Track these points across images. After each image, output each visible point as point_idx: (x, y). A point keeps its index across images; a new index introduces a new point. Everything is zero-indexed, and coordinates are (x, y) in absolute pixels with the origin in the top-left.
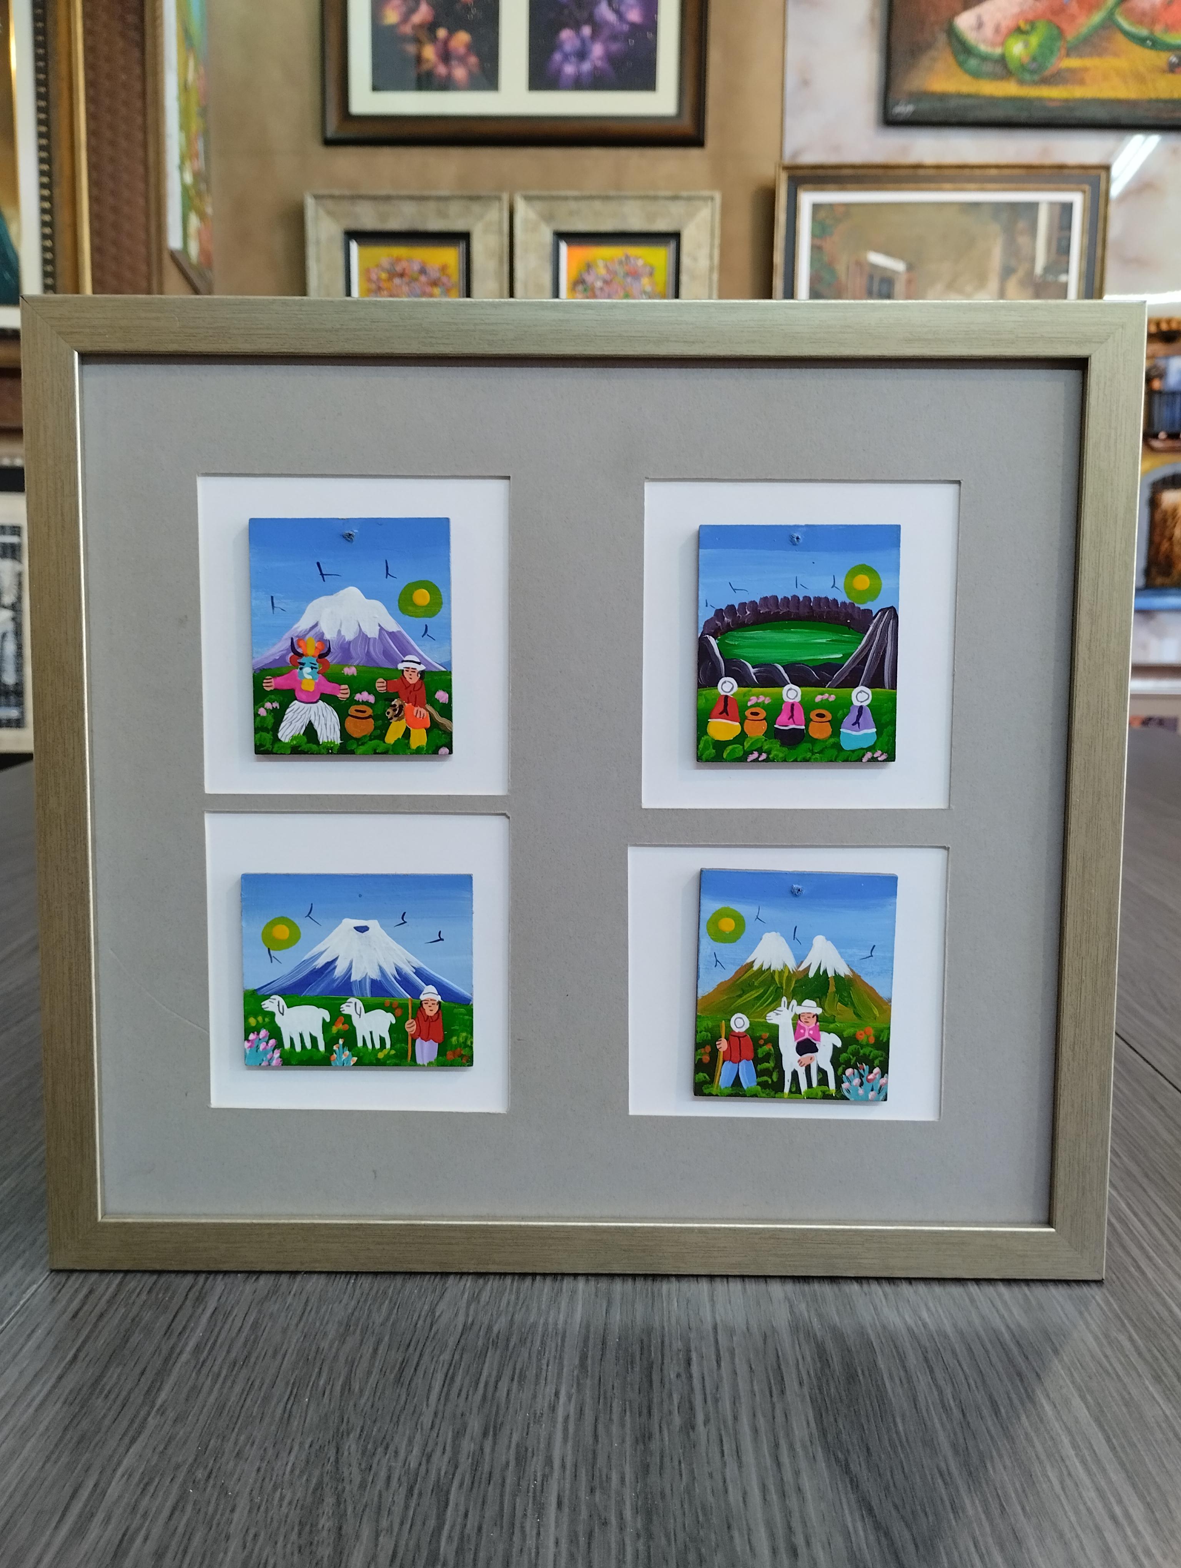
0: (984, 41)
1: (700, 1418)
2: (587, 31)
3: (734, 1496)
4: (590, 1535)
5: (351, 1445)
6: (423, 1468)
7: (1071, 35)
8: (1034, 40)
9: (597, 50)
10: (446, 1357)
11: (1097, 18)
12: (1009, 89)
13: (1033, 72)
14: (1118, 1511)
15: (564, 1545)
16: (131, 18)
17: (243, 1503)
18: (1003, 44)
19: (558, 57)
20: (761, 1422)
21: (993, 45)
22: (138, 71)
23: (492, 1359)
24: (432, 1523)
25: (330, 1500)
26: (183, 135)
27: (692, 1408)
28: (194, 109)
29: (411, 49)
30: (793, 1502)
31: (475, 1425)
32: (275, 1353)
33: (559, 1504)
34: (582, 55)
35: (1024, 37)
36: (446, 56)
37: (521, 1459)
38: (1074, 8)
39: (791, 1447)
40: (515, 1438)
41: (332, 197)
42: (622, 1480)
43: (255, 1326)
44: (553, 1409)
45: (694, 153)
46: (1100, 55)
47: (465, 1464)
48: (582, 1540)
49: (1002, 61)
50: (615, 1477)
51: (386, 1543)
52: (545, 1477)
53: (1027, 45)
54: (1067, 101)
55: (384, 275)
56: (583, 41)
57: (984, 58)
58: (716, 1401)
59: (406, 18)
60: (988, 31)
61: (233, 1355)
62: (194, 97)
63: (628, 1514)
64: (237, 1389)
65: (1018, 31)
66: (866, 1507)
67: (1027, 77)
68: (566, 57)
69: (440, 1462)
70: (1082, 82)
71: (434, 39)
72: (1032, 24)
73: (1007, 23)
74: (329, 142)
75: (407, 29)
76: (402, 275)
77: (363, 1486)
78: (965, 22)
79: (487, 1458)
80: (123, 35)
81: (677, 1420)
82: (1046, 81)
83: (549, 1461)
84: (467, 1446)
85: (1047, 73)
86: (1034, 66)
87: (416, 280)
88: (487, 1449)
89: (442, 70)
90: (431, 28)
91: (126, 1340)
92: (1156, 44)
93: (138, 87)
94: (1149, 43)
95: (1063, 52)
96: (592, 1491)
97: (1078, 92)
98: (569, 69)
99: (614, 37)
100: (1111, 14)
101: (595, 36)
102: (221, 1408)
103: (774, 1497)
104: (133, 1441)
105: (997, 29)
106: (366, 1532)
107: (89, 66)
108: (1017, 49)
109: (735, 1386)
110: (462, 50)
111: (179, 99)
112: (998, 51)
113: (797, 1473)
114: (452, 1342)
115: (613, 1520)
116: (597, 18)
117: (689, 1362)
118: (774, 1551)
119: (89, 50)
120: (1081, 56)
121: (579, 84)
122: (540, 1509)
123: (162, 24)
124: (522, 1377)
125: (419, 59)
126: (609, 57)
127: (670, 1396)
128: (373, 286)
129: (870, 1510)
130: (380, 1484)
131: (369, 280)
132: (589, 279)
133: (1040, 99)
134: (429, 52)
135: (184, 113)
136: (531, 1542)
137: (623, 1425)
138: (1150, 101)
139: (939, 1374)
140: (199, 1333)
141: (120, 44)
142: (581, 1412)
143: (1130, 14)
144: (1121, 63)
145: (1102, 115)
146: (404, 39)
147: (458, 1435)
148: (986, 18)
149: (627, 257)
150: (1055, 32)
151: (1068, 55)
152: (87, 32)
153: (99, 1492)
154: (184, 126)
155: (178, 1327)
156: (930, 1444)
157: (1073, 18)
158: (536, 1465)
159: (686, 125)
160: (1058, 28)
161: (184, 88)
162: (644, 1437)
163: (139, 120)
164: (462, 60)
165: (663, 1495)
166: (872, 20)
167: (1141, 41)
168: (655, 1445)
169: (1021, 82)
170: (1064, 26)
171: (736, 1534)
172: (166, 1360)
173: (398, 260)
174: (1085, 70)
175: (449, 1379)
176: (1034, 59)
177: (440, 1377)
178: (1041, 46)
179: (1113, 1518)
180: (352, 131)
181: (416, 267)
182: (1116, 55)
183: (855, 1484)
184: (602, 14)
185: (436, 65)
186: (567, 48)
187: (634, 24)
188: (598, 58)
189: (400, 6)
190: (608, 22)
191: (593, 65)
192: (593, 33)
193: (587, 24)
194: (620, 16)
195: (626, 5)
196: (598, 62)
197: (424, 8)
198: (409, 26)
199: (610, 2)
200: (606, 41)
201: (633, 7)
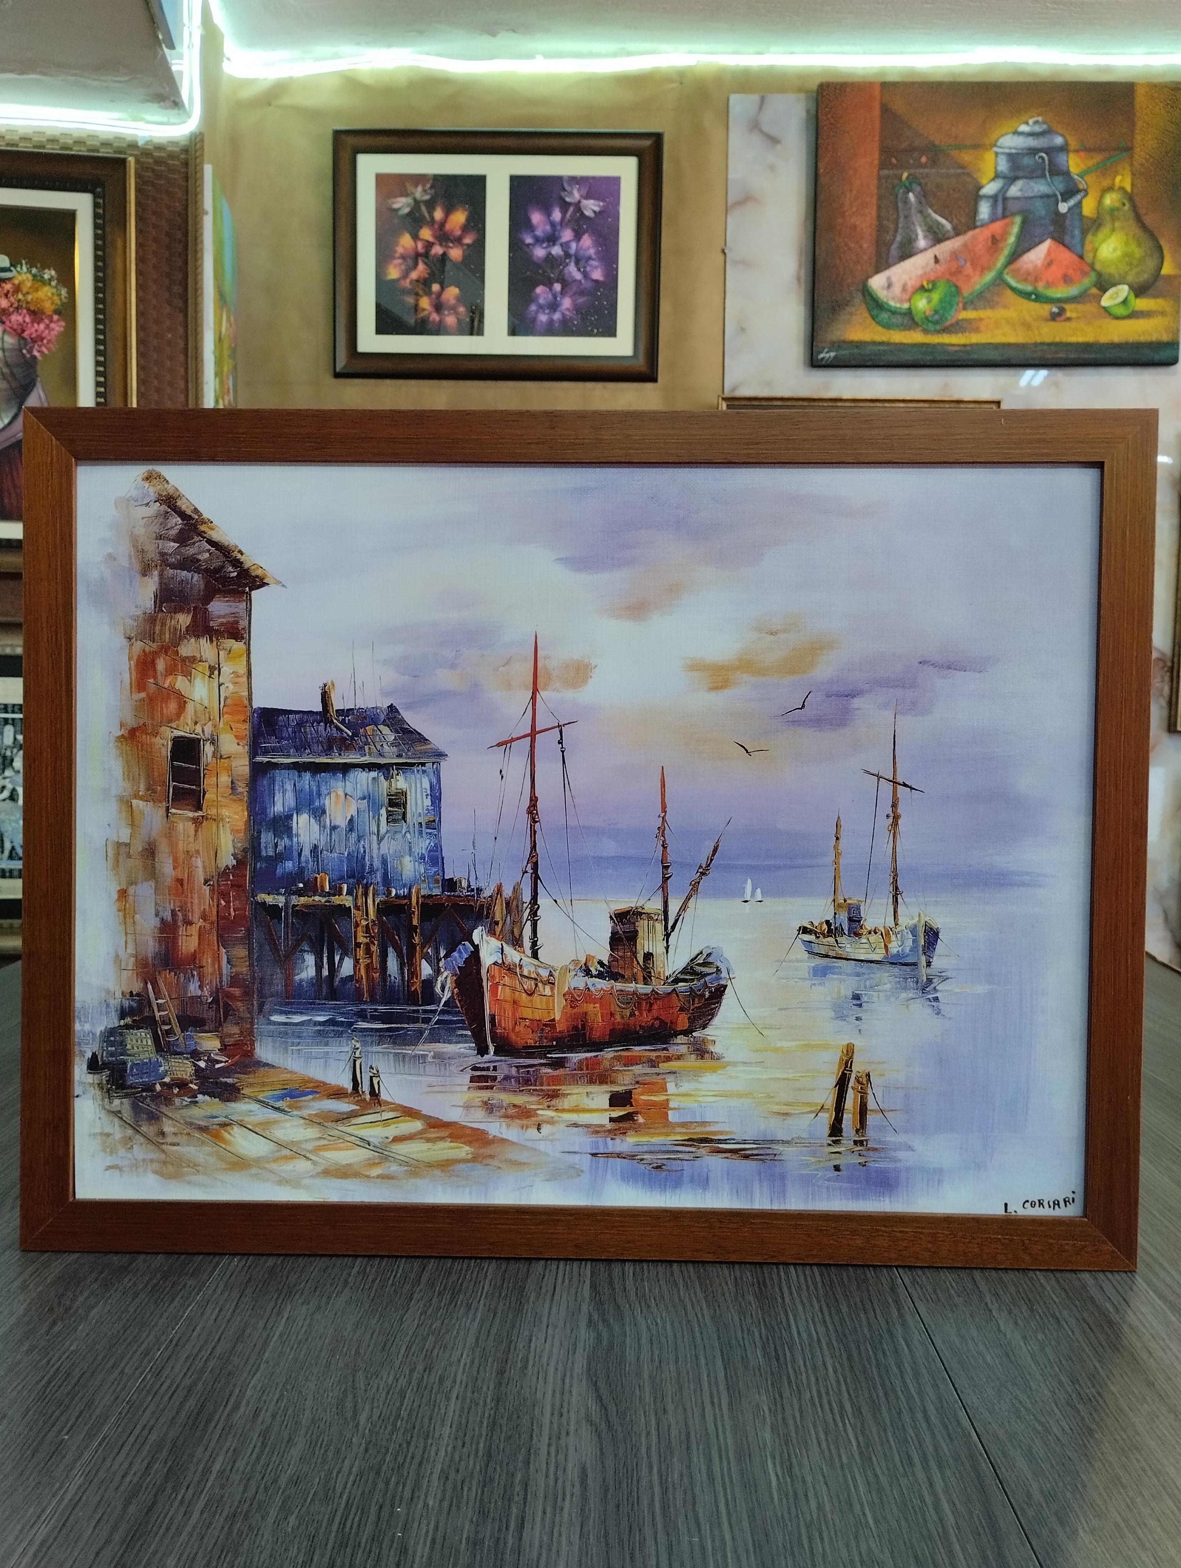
0: (893, 299)
1: (530, 1364)
2: (557, 287)
3: (539, 1395)
4: (470, 1409)
5: (360, 1374)
6: (394, 1385)
7: (966, 292)
8: (936, 296)
9: (566, 303)
10: (408, 1338)
11: (989, 277)
12: (916, 337)
13: (936, 323)
14: (716, 1401)
15: (457, 1413)
16: (177, 289)
17: (310, 1398)
18: (909, 300)
19: (533, 308)
20: (560, 1366)
21: (901, 301)
22: (181, 330)
23: (431, 1339)
24: (398, 1404)
25: (350, 1396)
26: (217, 379)
27: (527, 1361)
28: (226, 353)
29: (410, 300)
30: (566, 1397)
31: (420, 1367)
32: (320, 1338)
33: (457, 1398)
34: (553, 306)
35: (927, 294)
36: (438, 307)
37: (441, 1380)
38: (968, 269)
39: (572, 1376)
40: (439, 1372)
42: (488, 1389)
43: (309, 1325)
44: (459, 1361)
45: (649, 386)
46: (992, 307)
47: (414, 1382)
48: (466, 1411)
49: (909, 313)
50: (485, 1389)
51: (376, 1412)
52: (452, 1387)
53: (929, 301)
54: (965, 345)
56: (555, 297)
57: (894, 312)
58: (540, 1357)
59: (405, 275)
60: (897, 289)
61: (299, 1338)
62: (226, 345)
63: (489, 1401)
64: (303, 1353)
65: (922, 289)
66: (599, 1399)
67: (931, 327)
68: (541, 307)
69: (403, 1382)
70: (977, 330)
71: (429, 293)
72: (934, 283)
73: (912, 284)
74: (337, 375)
75: (407, 284)
77: (366, 1391)
78: (877, 282)
79: (425, 1381)
80: (169, 303)
81: (519, 1365)
82: (946, 330)
83: (454, 1381)
84: (416, 1375)
85: (947, 324)
86: (937, 317)
88: (425, 1377)
89: (435, 317)
90: (425, 283)
91: (244, 1331)
92: (1039, 298)
93: (182, 343)
94: (1033, 297)
95: (961, 305)
96: (473, 1392)
97: (974, 339)
98: (543, 318)
99: (582, 293)
100: (1000, 275)
101: (563, 292)
102: (296, 1360)
103: (558, 1395)
104: (255, 1374)
105: (904, 289)
106: (367, 1407)
107: (140, 328)
108: (921, 304)
109: (551, 1351)
110: (453, 302)
111: (214, 352)
112: (906, 306)
113: (571, 1386)
114: (411, 1333)
115: (481, 1403)
116: (567, 276)
117: (530, 1341)
118: (552, 1414)
119: (140, 314)
120: (975, 309)
121: (550, 331)
122: (448, 1399)
123: (202, 293)
124: (446, 1347)
125: (416, 308)
126: (577, 308)
127: (518, 1355)
129: (601, 1399)
130: (374, 1390)
133: (943, 345)
134: (425, 303)
135: (219, 362)
136: (443, 1411)
137: (492, 1366)
138: (1035, 344)
139: (655, 1346)
140: (281, 1328)
141: (167, 309)
142: (472, 1362)
143: (1016, 274)
144: (1011, 314)
145: (994, 356)
146: (404, 291)
147: (412, 1371)
148: (894, 279)
150: (953, 289)
151: (964, 308)
152: (139, 300)
153: (242, 1393)
154: (218, 374)
155: (269, 1326)
156: (639, 1375)
157: (968, 277)
158: (448, 1383)
159: (641, 364)
160: (957, 287)
161: (219, 340)
162: (501, 1372)
163: (182, 371)
164: (453, 308)
165: (506, 1394)
166: (799, 279)
167: (1026, 295)
168: (506, 1375)
169: (926, 331)
170: (960, 284)
171: (536, 1408)
172: (265, 1342)
174: (981, 320)
175: (409, 1348)
176: (936, 312)
177: (404, 1348)
178: (941, 301)
179: (713, 1403)
180: (359, 366)
182: (1005, 307)
183: (597, 1390)
184: (570, 273)
185: (430, 314)
186: (541, 301)
187: (597, 281)
188: (567, 309)
189: (400, 264)
190: (575, 281)
191: (563, 314)
192: (563, 289)
193: (558, 281)
194: (586, 275)
195: (591, 266)
196: (567, 313)
197: (421, 266)
198: (408, 281)
199: (577, 263)
200: (574, 294)
201: (596, 267)
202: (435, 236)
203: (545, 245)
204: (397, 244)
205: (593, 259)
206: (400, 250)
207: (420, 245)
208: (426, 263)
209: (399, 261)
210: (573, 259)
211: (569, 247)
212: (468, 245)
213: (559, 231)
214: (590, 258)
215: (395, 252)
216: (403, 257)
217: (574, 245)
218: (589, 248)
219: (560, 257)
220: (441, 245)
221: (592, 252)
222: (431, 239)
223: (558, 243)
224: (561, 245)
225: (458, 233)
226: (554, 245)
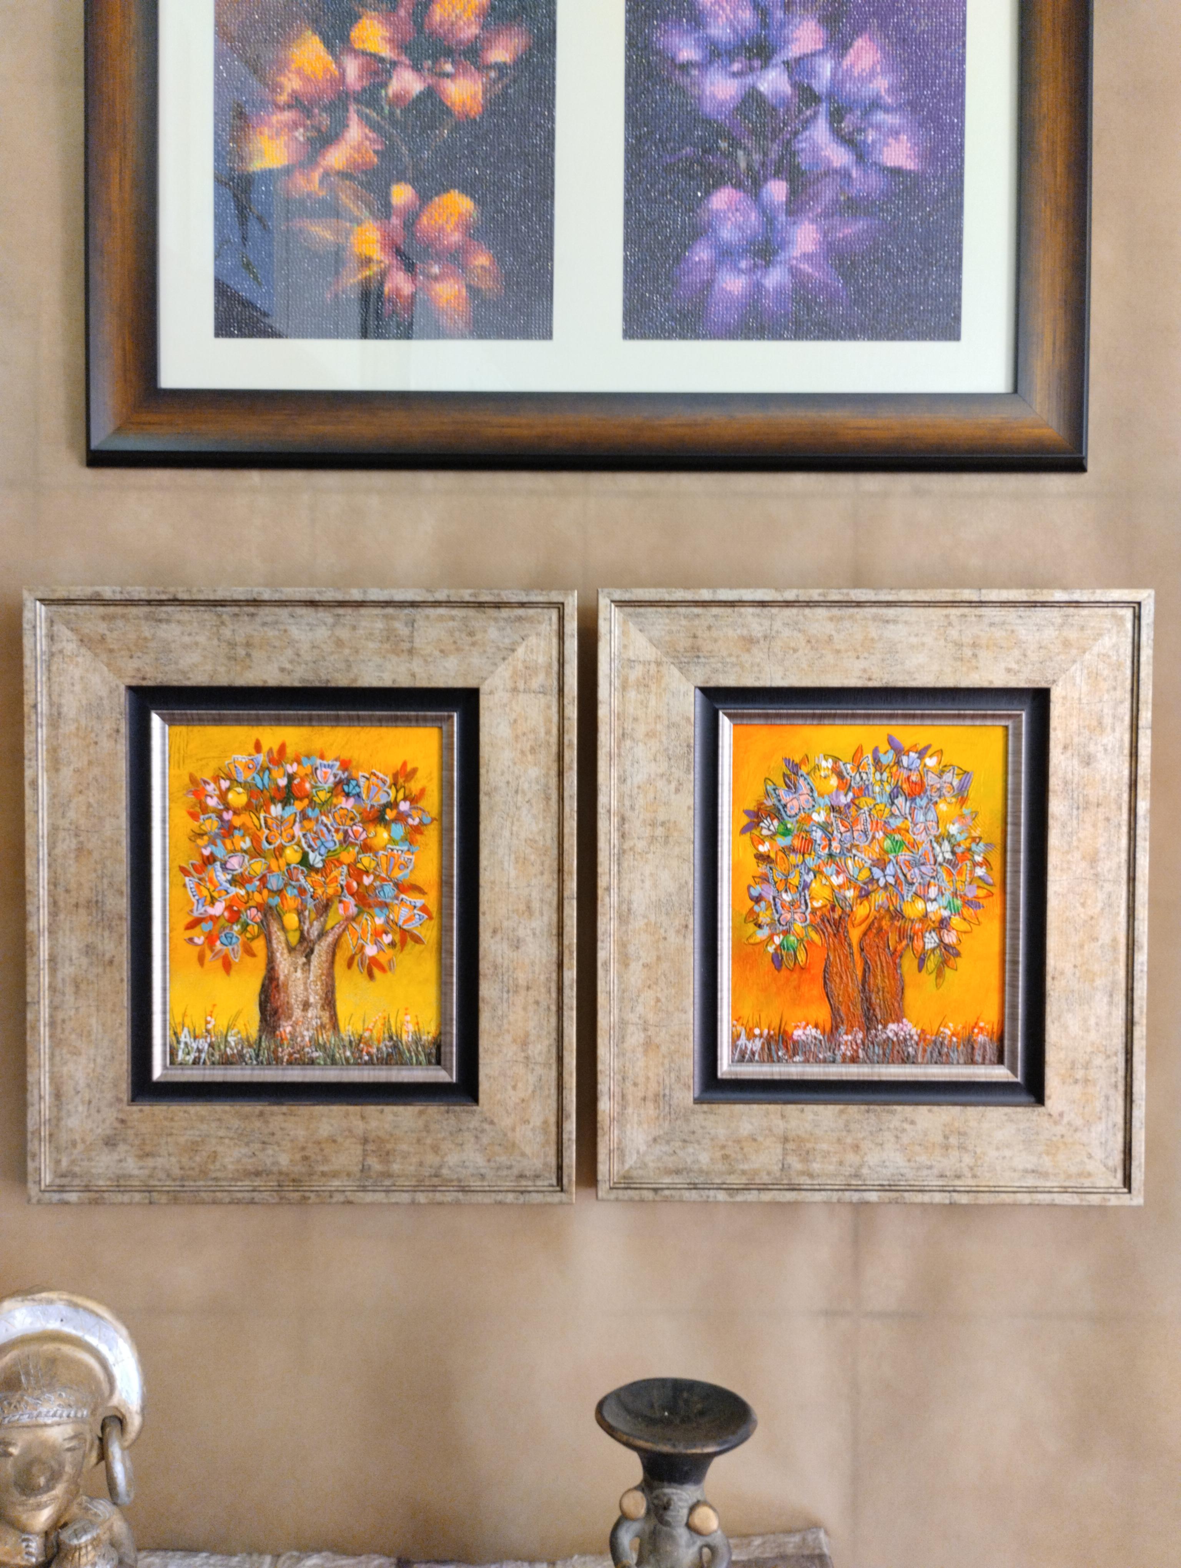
2: (776, 192)
9: (807, 237)
19: (702, 254)
29: (322, 232)
34: (765, 249)
36: (411, 253)
41: (97, 601)
45: (1058, 487)
55: (238, 798)
59: (308, 159)
68: (725, 252)
71: (379, 208)
74: (99, 458)
75: (313, 184)
76: (287, 796)
87: (326, 807)
89: (399, 283)
90: (371, 180)
98: (732, 285)
99: (848, 206)
110: (453, 237)
116: (803, 161)
121: (757, 322)
125: (340, 256)
126: (836, 254)
128: (211, 825)
131: (198, 810)
132: (794, 803)
134: (368, 241)
146: (305, 207)
149: (899, 751)
159: (1034, 418)
173: (279, 757)
180: (165, 430)
181: (327, 778)
184: (815, 149)
185: (384, 274)
186: (727, 233)
187: (896, 172)
188: (807, 257)
189: (295, 125)
190: (830, 172)
191: (794, 272)
192: (793, 192)
193: (777, 174)
194: (861, 153)
195: (878, 127)
196: (806, 268)
197: (355, 132)
198: (316, 176)
199: (836, 116)
200: (826, 214)
201: (895, 133)
202: (402, 46)
203: (736, 67)
204: (282, 66)
205: (887, 110)
206: (291, 83)
207: (352, 68)
208: (366, 120)
209: (287, 116)
210: (823, 108)
211: (812, 73)
212: (501, 68)
213: (783, 25)
214: (875, 104)
215: (276, 88)
216: (297, 102)
217: (825, 68)
218: (872, 74)
219: (785, 102)
220: (416, 68)
221: (881, 85)
222: (386, 51)
223: (778, 59)
224: (786, 63)
225: (470, 31)
226: (765, 66)
